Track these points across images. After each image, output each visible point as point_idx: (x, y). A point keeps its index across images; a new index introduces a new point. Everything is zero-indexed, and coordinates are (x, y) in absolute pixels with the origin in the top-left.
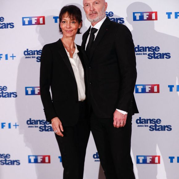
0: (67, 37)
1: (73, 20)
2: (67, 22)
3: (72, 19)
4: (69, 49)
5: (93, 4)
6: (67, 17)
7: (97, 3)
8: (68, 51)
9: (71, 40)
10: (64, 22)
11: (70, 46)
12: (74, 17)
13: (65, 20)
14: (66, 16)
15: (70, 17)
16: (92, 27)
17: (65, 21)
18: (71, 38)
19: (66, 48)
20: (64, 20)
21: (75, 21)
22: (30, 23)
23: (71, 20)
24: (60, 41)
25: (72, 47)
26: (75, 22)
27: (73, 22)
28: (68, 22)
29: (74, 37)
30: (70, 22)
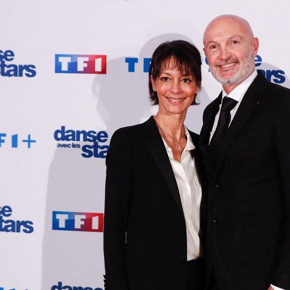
0: (169, 113)
1: (186, 75)
2: (173, 79)
3: (184, 73)
4: (170, 140)
5: (227, 44)
6: (172, 69)
7: (235, 42)
8: (169, 145)
9: (177, 120)
10: (166, 79)
11: (174, 134)
12: (189, 70)
13: (168, 74)
14: (171, 66)
15: (180, 69)
16: (224, 95)
17: (168, 76)
18: (177, 116)
19: (165, 137)
20: (164, 75)
21: (191, 77)
22: (73, 68)
23: (183, 75)
24: (152, 121)
25: (178, 136)
26: (190, 81)
27: (185, 80)
28: (176, 80)
29: (184, 114)
30: (179, 81)
